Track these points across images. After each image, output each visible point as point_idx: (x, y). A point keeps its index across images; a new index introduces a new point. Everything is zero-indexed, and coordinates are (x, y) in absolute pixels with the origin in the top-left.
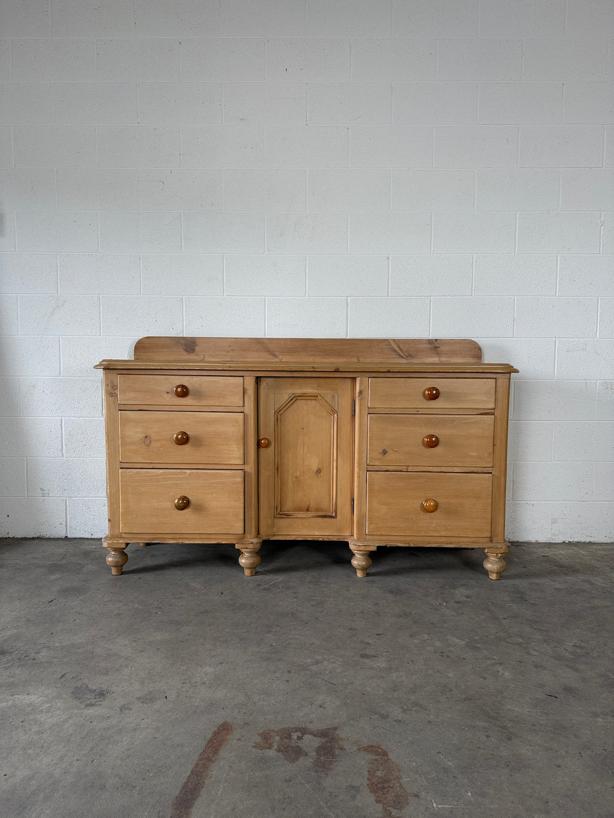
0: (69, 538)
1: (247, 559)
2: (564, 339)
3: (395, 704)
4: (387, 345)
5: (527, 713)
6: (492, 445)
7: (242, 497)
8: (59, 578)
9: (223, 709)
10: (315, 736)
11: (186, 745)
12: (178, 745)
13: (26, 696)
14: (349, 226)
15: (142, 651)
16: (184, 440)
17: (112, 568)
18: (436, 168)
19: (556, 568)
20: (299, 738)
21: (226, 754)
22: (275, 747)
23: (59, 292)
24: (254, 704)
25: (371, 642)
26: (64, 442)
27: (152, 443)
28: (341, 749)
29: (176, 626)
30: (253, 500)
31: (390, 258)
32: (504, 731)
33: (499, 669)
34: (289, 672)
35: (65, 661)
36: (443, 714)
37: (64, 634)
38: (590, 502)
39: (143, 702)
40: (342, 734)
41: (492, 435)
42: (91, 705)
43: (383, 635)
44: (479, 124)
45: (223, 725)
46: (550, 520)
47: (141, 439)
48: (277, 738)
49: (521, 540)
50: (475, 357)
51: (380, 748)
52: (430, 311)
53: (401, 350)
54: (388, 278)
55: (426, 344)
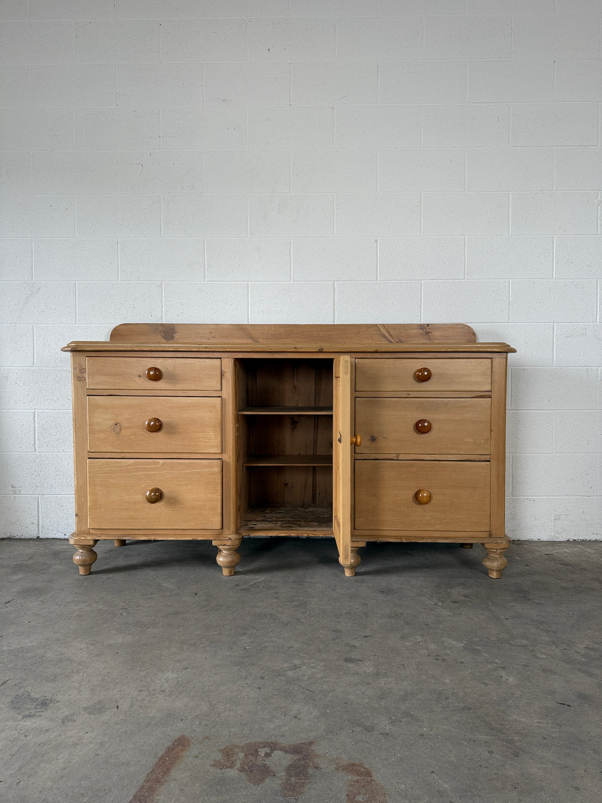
0: (41, 539)
1: (225, 557)
2: (563, 324)
3: (382, 714)
4: (376, 331)
5: (536, 724)
6: (489, 430)
7: (219, 488)
8: (22, 578)
9: (182, 720)
10: (286, 752)
11: (133, 764)
12: (123, 764)
14: (335, 207)
15: (98, 655)
16: (156, 426)
17: (80, 567)
18: (424, 148)
19: (561, 566)
20: (268, 755)
21: (178, 774)
22: (238, 765)
23: (33, 279)
24: (219, 714)
25: (357, 645)
26: (36, 436)
27: (123, 431)
28: (317, 768)
29: (141, 628)
30: (232, 492)
32: (510, 746)
33: (502, 675)
34: (262, 678)
35: (10, 666)
36: (437, 726)
37: (15, 637)
38: (595, 497)
39: (90, 713)
40: (318, 749)
41: (489, 419)
42: (30, 716)
43: (372, 638)
44: (468, 103)
45: (178, 739)
46: (553, 517)
47: (110, 427)
48: (242, 755)
49: (522, 538)
51: (363, 767)
52: (421, 295)
53: (391, 335)
54: (377, 262)
55: (417, 329)
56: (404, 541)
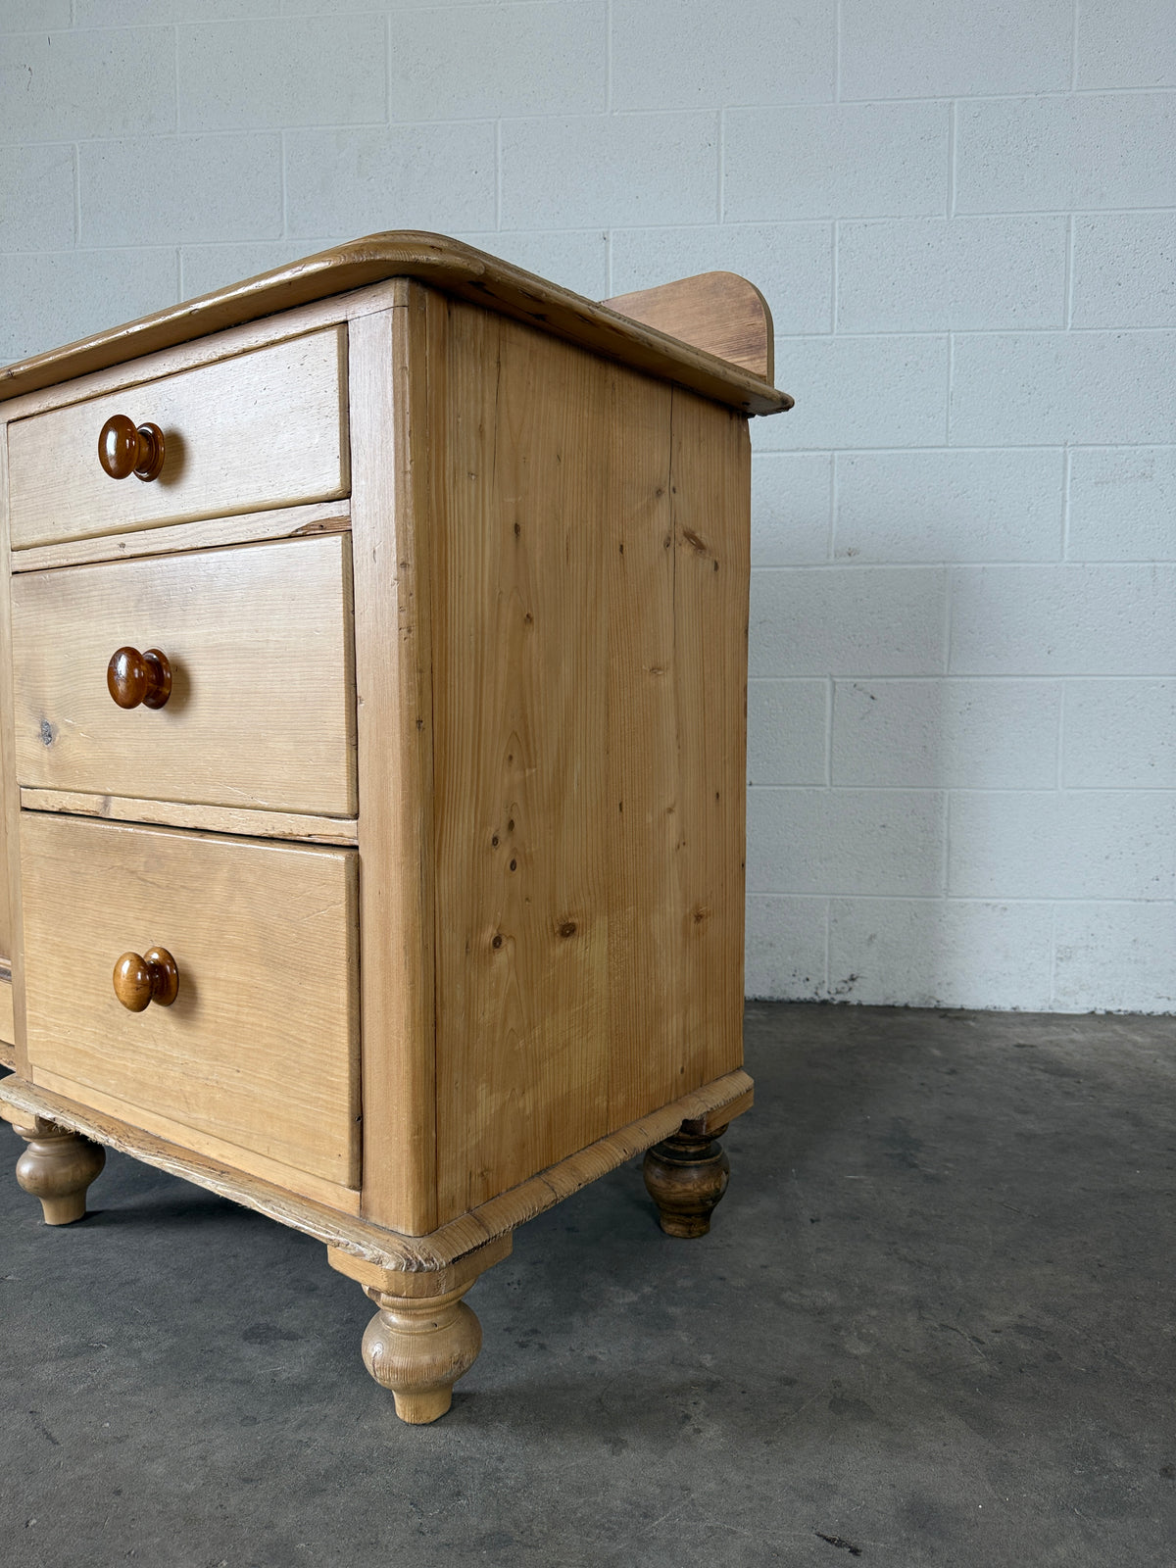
2: (1091, 449)
19: (1045, 1076)
31: (611, 238)
38: (1166, 903)
46: (1054, 952)
49: (971, 1004)
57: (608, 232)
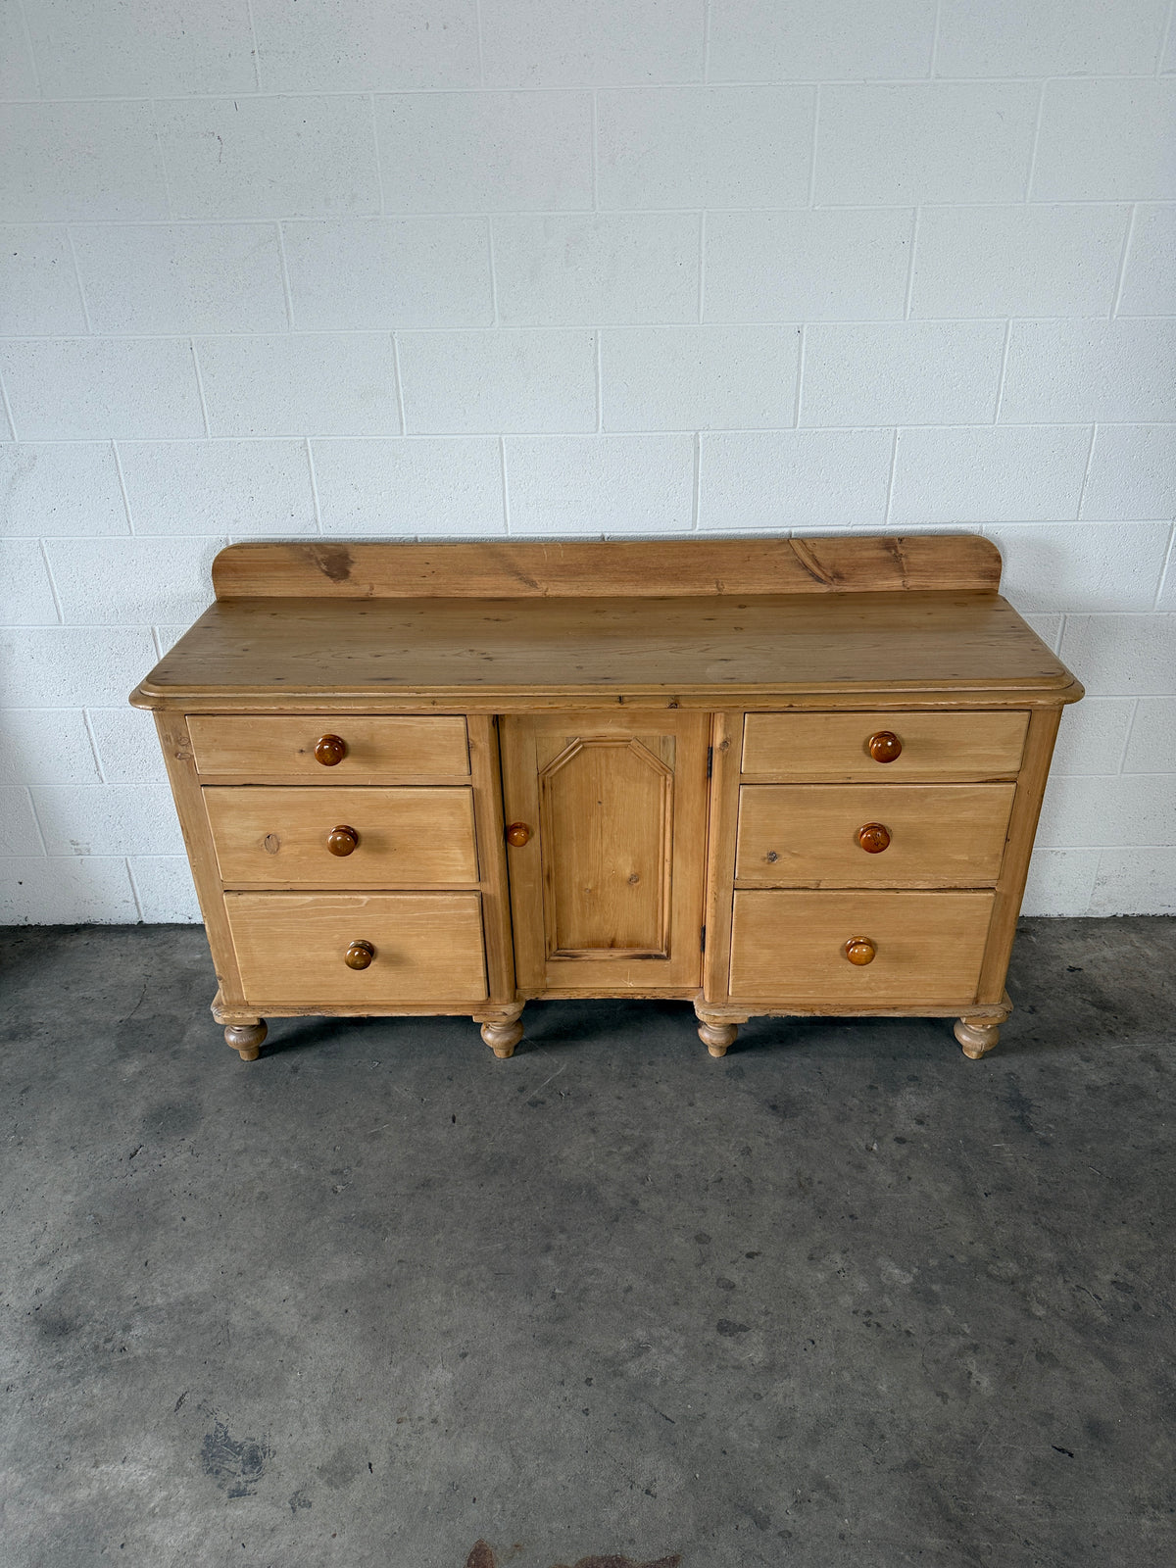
0: (146, 925)
1: (497, 1035)
3: (781, 1481)
4: (786, 554)
5: (1017, 1505)
6: (1004, 837)
7: (479, 941)
8: (140, 1073)
9: (475, 1499)
13: (121, 1467)
14: (703, 249)
15: (316, 1319)
17: (240, 1051)
18: (938, 77)
19: (1094, 1012)
23: (16, 437)
24: (529, 1484)
25: (737, 1280)
26: (98, 756)
27: (282, 849)
29: (374, 1233)
30: (502, 942)
31: (805, 332)
32: (973, 1563)
33: (971, 1367)
34: (589, 1382)
35: (179, 1353)
36: (866, 1512)
37: (170, 1266)
39: (330, 1483)
41: (1007, 821)
42: (239, 1493)
43: (760, 1258)
45: (476, 1550)
46: (1094, 880)
47: (258, 841)
50: (984, 577)
52: (893, 459)
53: (818, 564)
54: (798, 383)
55: (877, 548)
56: (818, 1014)
57: (802, 326)
